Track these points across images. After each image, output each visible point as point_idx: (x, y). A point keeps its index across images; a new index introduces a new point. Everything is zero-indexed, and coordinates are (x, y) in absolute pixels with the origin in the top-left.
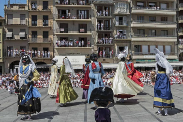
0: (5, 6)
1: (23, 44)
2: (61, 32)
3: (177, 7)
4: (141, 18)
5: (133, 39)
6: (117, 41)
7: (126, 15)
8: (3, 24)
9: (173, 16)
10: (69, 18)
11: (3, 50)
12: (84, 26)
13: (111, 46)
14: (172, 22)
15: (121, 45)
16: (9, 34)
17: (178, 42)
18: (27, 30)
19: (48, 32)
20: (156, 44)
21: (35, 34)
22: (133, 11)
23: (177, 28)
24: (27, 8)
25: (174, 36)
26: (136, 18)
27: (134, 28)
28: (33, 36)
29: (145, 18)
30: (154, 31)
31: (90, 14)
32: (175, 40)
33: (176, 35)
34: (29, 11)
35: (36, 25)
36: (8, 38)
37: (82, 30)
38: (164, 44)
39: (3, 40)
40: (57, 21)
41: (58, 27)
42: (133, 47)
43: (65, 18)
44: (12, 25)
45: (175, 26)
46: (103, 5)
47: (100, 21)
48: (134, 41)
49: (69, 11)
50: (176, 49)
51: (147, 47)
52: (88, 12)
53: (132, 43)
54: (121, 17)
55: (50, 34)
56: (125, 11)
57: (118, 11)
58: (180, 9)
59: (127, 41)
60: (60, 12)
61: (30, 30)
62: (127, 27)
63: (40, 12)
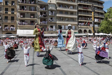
2: (21, 17)
3: (78, 8)
4: (61, 12)
5: (57, 22)
6: (49, 23)
7: (54, 10)
9: (76, 12)
12: (33, 15)
13: (46, 25)
14: (75, 15)
15: (52, 25)
17: (78, 25)
18: (2, 16)
21: (6, 18)
22: (57, 9)
23: (78, 18)
24: (2, 4)
25: (76, 22)
26: (59, 12)
27: (58, 17)
28: (6, 19)
29: (63, 12)
30: (67, 19)
31: (36, 9)
32: (77, 23)
33: (77, 21)
34: (3, 6)
35: (8, 13)
37: (32, 17)
38: (72, 25)
40: (19, 12)
41: (19, 15)
42: (57, 26)
43: (23, 10)
45: (77, 17)
46: (43, 5)
47: (41, 13)
48: (58, 23)
49: (26, 7)
50: (77, 28)
53: (57, 24)
54: (52, 11)
55: (15, 18)
56: (54, 8)
57: (50, 8)
58: (79, 9)
59: (54, 23)
60: (21, 7)
61: (4, 16)
62: (54, 16)
63: (10, 6)
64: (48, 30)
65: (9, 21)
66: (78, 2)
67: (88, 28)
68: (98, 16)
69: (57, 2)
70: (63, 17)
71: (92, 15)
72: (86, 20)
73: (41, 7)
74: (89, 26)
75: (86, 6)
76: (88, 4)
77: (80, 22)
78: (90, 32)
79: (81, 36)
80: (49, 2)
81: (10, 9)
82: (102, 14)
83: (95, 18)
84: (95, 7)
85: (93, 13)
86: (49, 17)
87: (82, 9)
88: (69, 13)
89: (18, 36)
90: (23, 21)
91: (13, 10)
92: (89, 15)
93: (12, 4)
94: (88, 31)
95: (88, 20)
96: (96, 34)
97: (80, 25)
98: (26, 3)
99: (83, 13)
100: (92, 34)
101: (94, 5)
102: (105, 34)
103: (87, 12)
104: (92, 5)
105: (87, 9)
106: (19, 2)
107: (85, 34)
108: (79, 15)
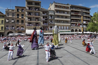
0: (6, 10)
1: (13, 25)
4: (58, 16)
5: (55, 24)
6: (50, 24)
7: (53, 15)
8: (5, 17)
9: (69, 16)
10: (32, 15)
11: (4, 27)
12: (37, 19)
13: (47, 26)
14: (69, 18)
15: (51, 26)
16: (7, 21)
17: (71, 26)
18: (15, 20)
19: (23, 20)
20: (64, 26)
21: (18, 21)
22: (55, 14)
24: (15, 11)
26: (56, 16)
27: (56, 20)
29: (60, 17)
30: (63, 22)
33: (70, 23)
34: (16, 12)
35: (19, 17)
36: (7, 22)
37: (37, 20)
38: (66, 26)
39: (5, 23)
40: (27, 17)
41: (27, 19)
43: (30, 15)
44: (9, 17)
45: (70, 20)
46: (45, 11)
47: (44, 17)
50: (70, 28)
51: (60, 27)
52: (39, 13)
54: (51, 16)
55: (24, 21)
56: (53, 14)
57: (50, 14)
58: (72, 14)
59: (53, 25)
60: (29, 13)
61: (16, 20)
62: (53, 20)
63: (20, 13)
64: (49, 29)
65: (20, 24)
66: (70, 9)
67: (78, 28)
68: (86, 19)
69: (55, 9)
70: (59, 20)
71: (81, 18)
72: (77, 22)
73: (44, 13)
74: (79, 26)
75: (77, 12)
76: (79, 11)
77: (72, 24)
78: (80, 31)
79: (73, 34)
80: (49, 9)
81: (20, 15)
82: (89, 17)
83: (83, 20)
84: (83, 12)
85: (82, 17)
86: (49, 20)
87: (74, 14)
88: (64, 17)
89: (27, 34)
90: (30, 23)
91: (23, 15)
92: (79, 19)
93: (22, 11)
94: (78, 30)
95: (78, 22)
96: (84, 32)
97: (73, 26)
98: (32, 10)
99: (74, 17)
100: (81, 33)
101: (83, 11)
102: (91, 33)
103: (77, 16)
104: (81, 11)
105: (78, 14)
106: (27, 10)
107: (76, 33)
108: (72, 18)
